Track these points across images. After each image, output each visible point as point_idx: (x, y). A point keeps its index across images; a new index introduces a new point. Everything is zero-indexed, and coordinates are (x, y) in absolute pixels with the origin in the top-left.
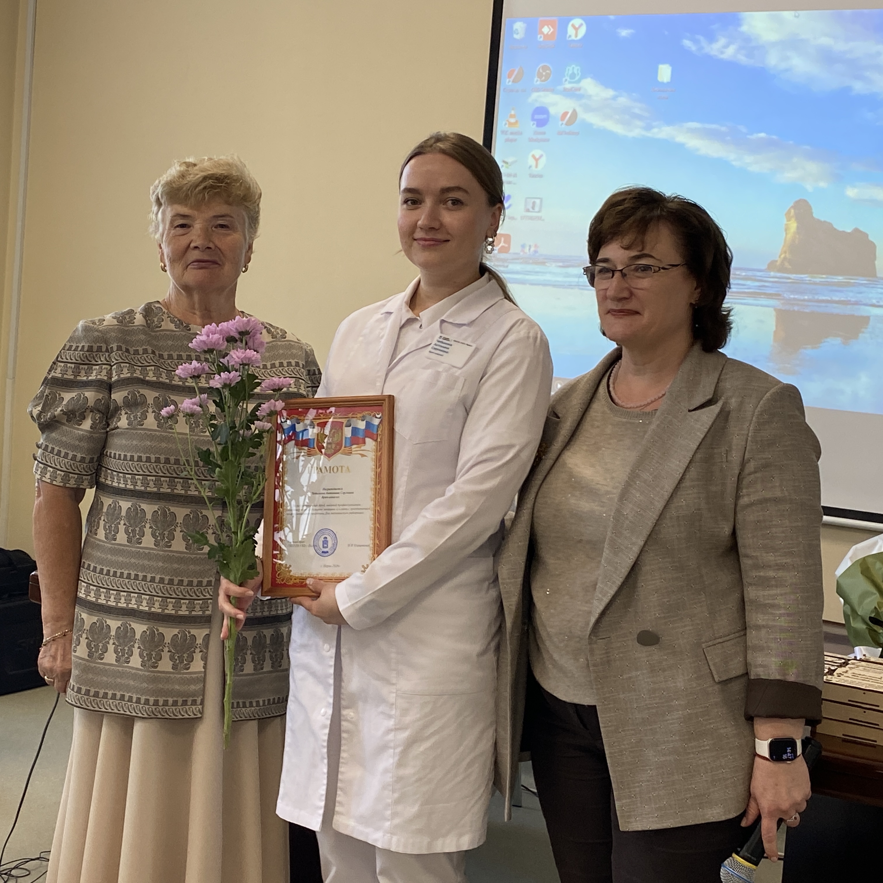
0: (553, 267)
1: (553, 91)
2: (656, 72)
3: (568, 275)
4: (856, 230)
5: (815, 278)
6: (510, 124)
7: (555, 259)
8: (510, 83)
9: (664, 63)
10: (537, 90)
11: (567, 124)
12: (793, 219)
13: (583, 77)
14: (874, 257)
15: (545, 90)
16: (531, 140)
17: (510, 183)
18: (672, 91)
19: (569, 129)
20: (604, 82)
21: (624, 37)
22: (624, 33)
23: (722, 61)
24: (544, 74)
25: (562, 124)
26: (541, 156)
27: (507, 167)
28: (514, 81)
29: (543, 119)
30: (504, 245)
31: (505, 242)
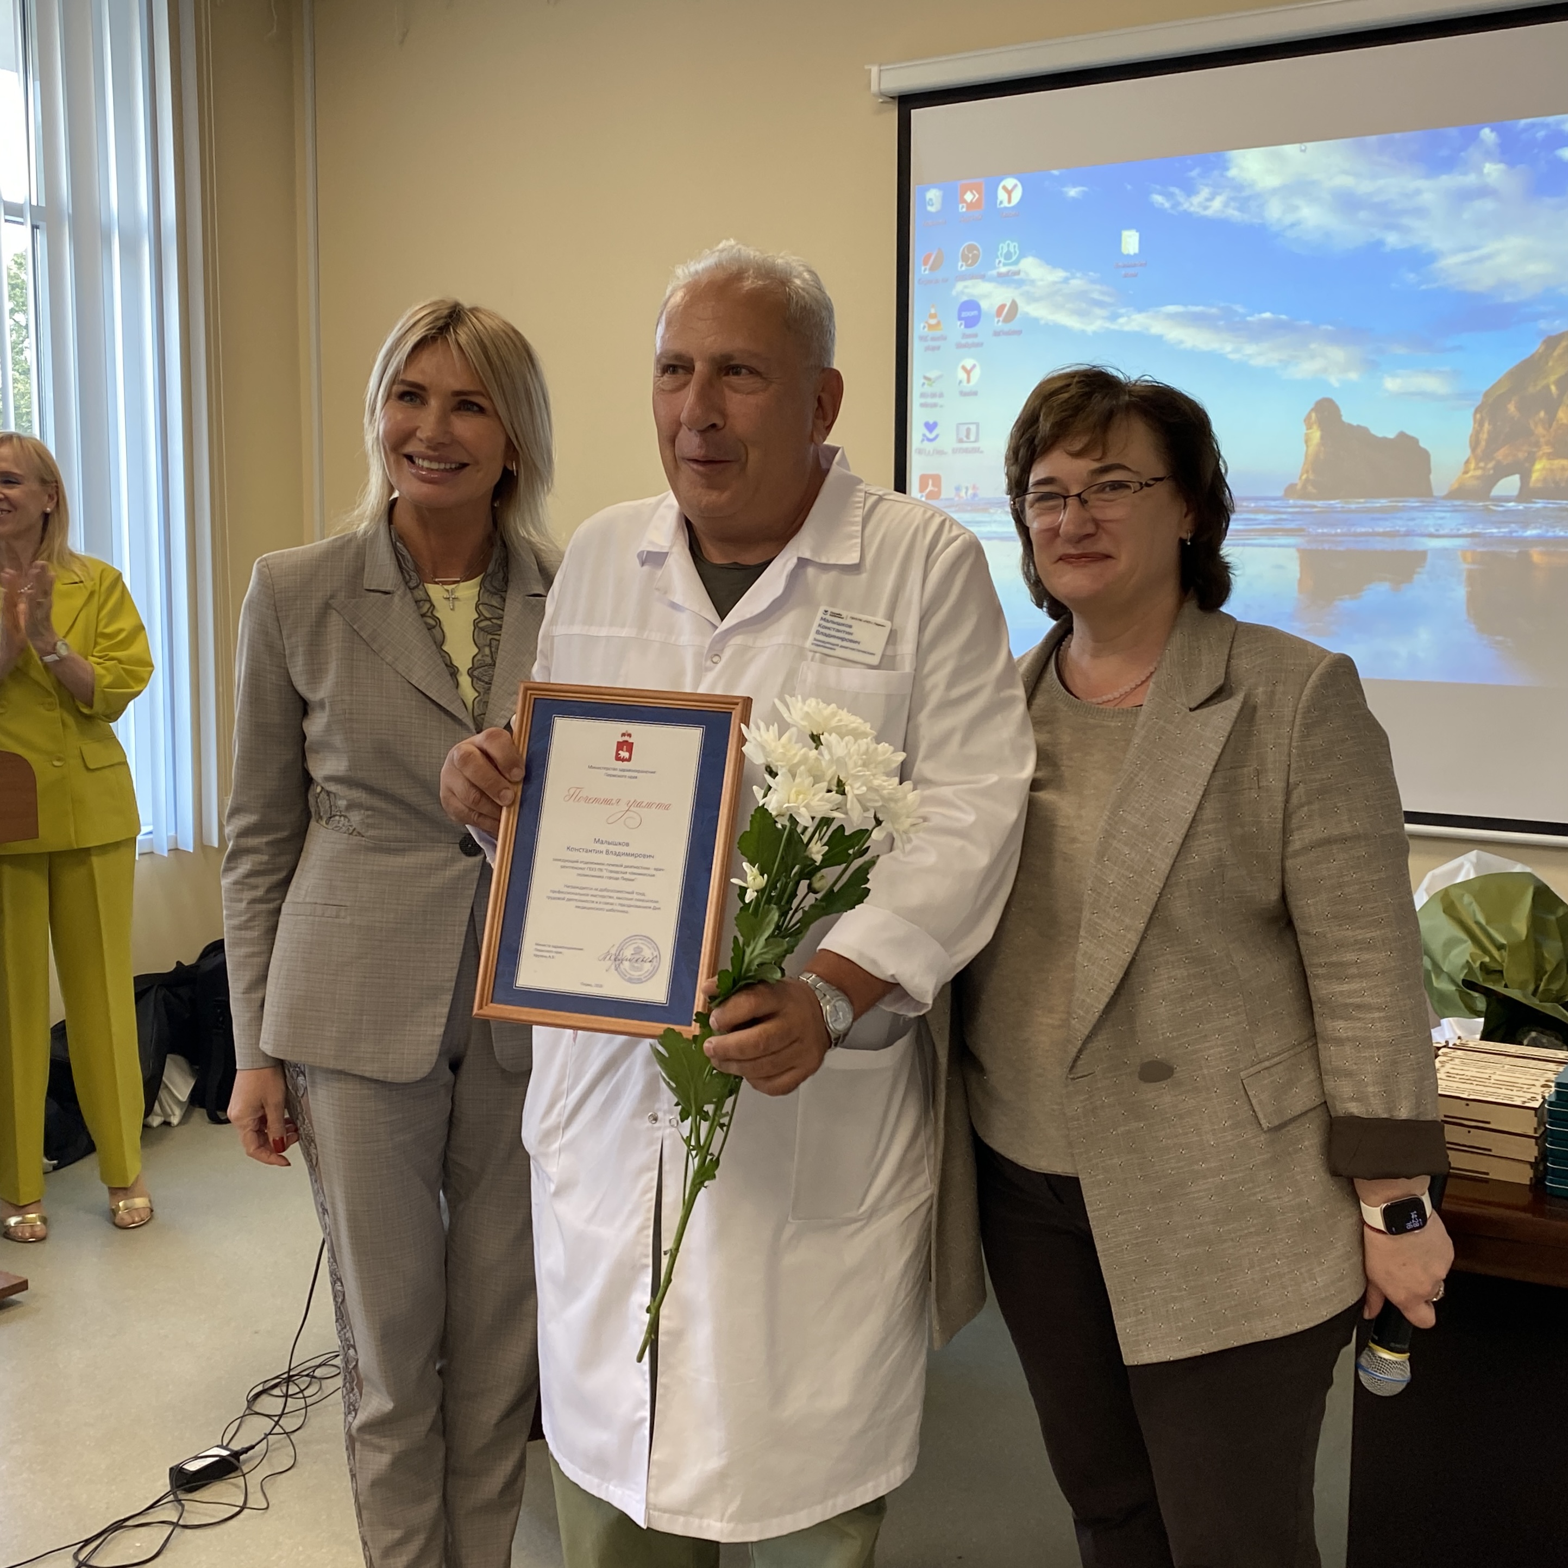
1: (983, 277)
2: (1118, 241)
4: (1402, 435)
6: (930, 326)
8: (927, 272)
9: (1129, 228)
10: (963, 277)
11: (1005, 321)
12: (1315, 427)
13: (1022, 256)
14: (1429, 472)
15: (972, 277)
16: (959, 346)
17: (935, 405)
18: (1141, 265)
19: (1007, 327)
20: (1052, 261)
21: (1073, 198)
22: (1073, 192)
23: (1206, 219)
24: (971, 257)
25: (998, 321)
26: (974, 366)
27: (930, 385)
28: (932, 269)
29: (973, 317)
30: (932, 488)
31: (933, 485)
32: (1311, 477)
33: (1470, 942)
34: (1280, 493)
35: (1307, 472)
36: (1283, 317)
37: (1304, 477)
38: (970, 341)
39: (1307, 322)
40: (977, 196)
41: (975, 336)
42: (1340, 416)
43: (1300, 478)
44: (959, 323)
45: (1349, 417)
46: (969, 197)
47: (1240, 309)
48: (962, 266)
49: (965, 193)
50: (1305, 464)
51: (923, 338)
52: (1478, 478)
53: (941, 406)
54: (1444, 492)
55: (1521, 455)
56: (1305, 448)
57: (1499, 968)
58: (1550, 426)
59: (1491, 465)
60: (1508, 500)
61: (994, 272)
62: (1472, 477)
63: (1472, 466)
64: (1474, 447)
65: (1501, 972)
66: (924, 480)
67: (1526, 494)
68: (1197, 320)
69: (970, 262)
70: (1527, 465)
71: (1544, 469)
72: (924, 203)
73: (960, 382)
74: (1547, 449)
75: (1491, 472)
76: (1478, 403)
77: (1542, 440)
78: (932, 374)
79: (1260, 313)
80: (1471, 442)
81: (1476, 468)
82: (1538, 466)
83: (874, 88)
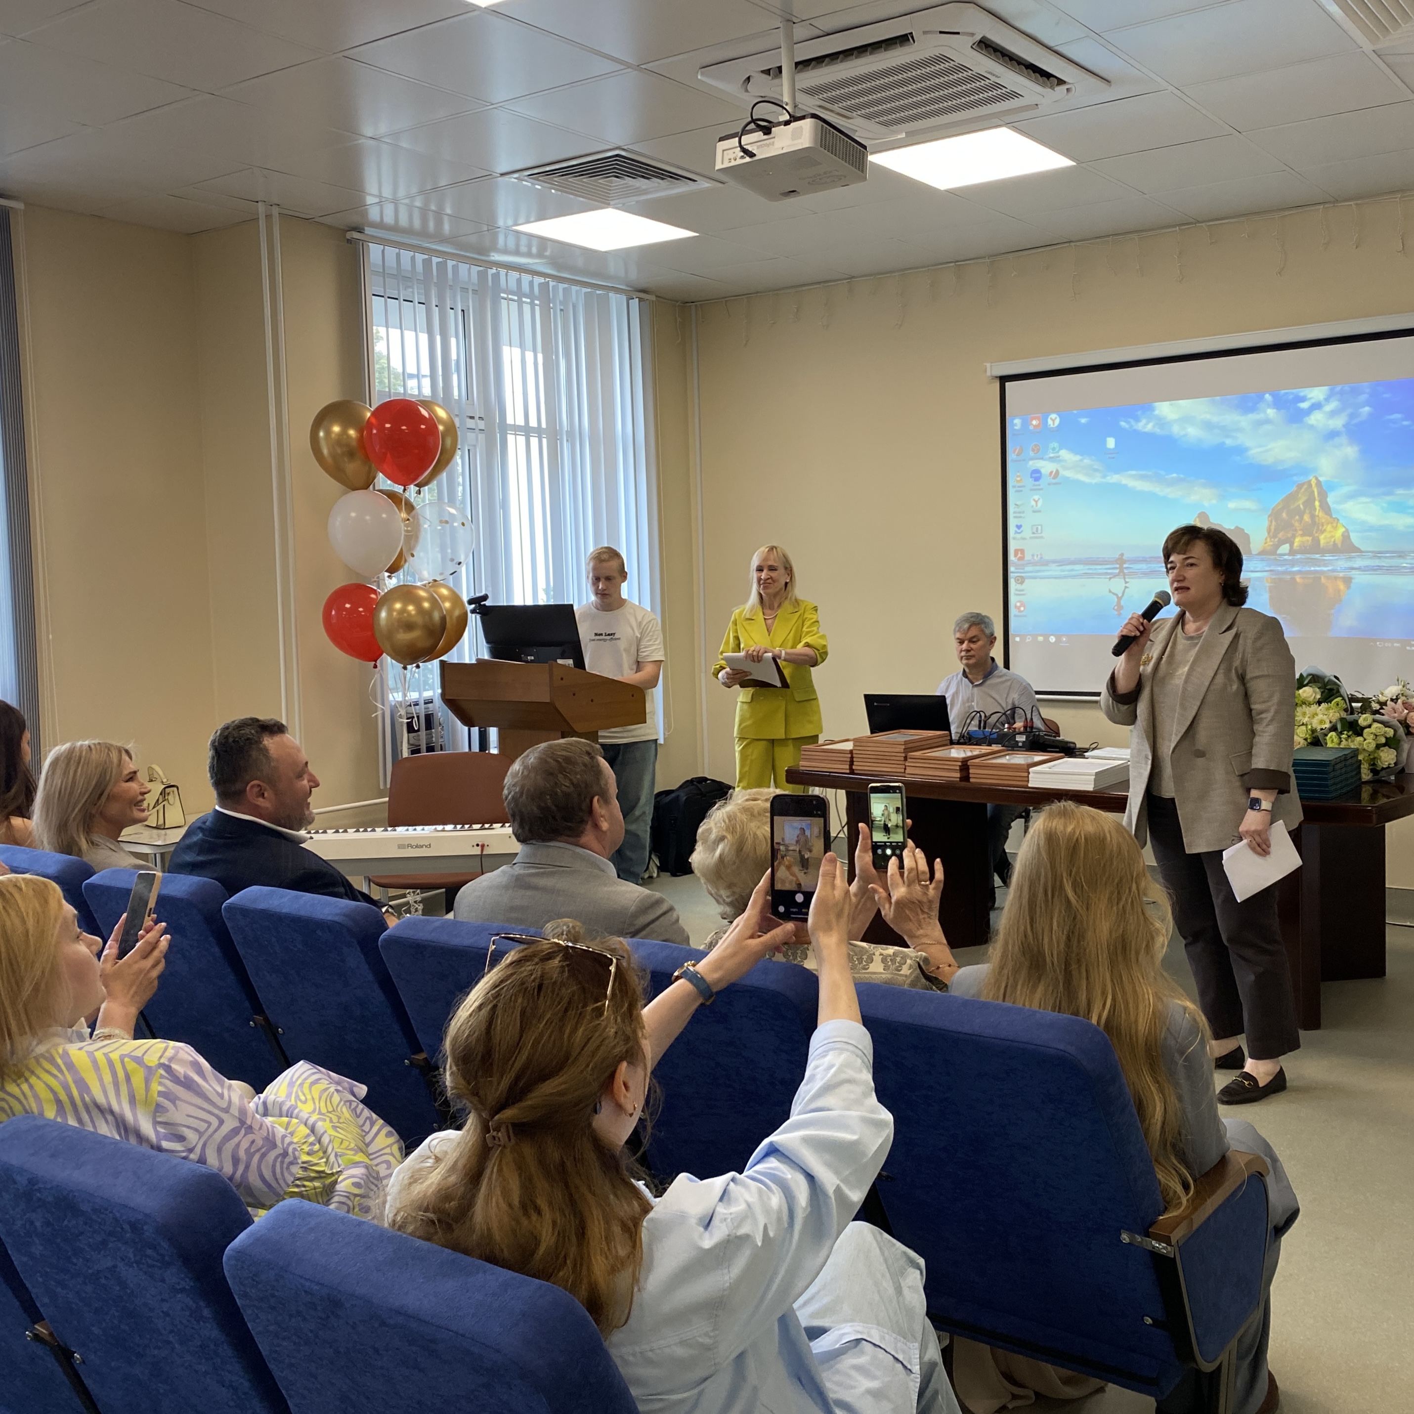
0: (1053, 566)
1: (1042, 459)
2: (1105, 442)
3: (1063, 571)
4: (1237, 528)
6: (1018, 481)
7: (1054, 562)
8: (1014, 456)
9: (1110, 436)
10: (1032, 459)
13: (1061, 449)
14: (1249, 543)
15: (1037, 459)
16: (1031, 490)
17: (1021, 517)
18: (1116, 453)
19: (1054, 481)
20: (1074, 451)
21: (1084, 423)
22: (1083, 421)
23: (1145, 433)
27: (1018, 508)
28: (1017, 455)
30: (1021, 555)
36: (1182, 476)
38: (1037, 487)
39: (1193, 478)
40: (1038, 422)
41: (1039, 485)
47: (1162, 472)
49: (1032, 421)
51: (1014, 487)
53: (1024, 517)
54: (1257, 552)
55: (1289, 535)
58: (1301, 523)
59: (1276, 540)
60: (1285, 555)
61: (1047, 457)
62: (1270, 545)
63: (1269, 540)
64: (1269, 533)
66: (1016, 551)
67: (1292, 552)
68: (1143, 478)
70: (1292, 539)
71: (1299, 541)
74: (1300, 532)
75: (1277, 543)
76: (1269, 513)
77: (1297, 529)
79: (1171, 474)
80: (1268, 529)
81: (1271, 542)
82: (1297, 540)
83: (988, 374)
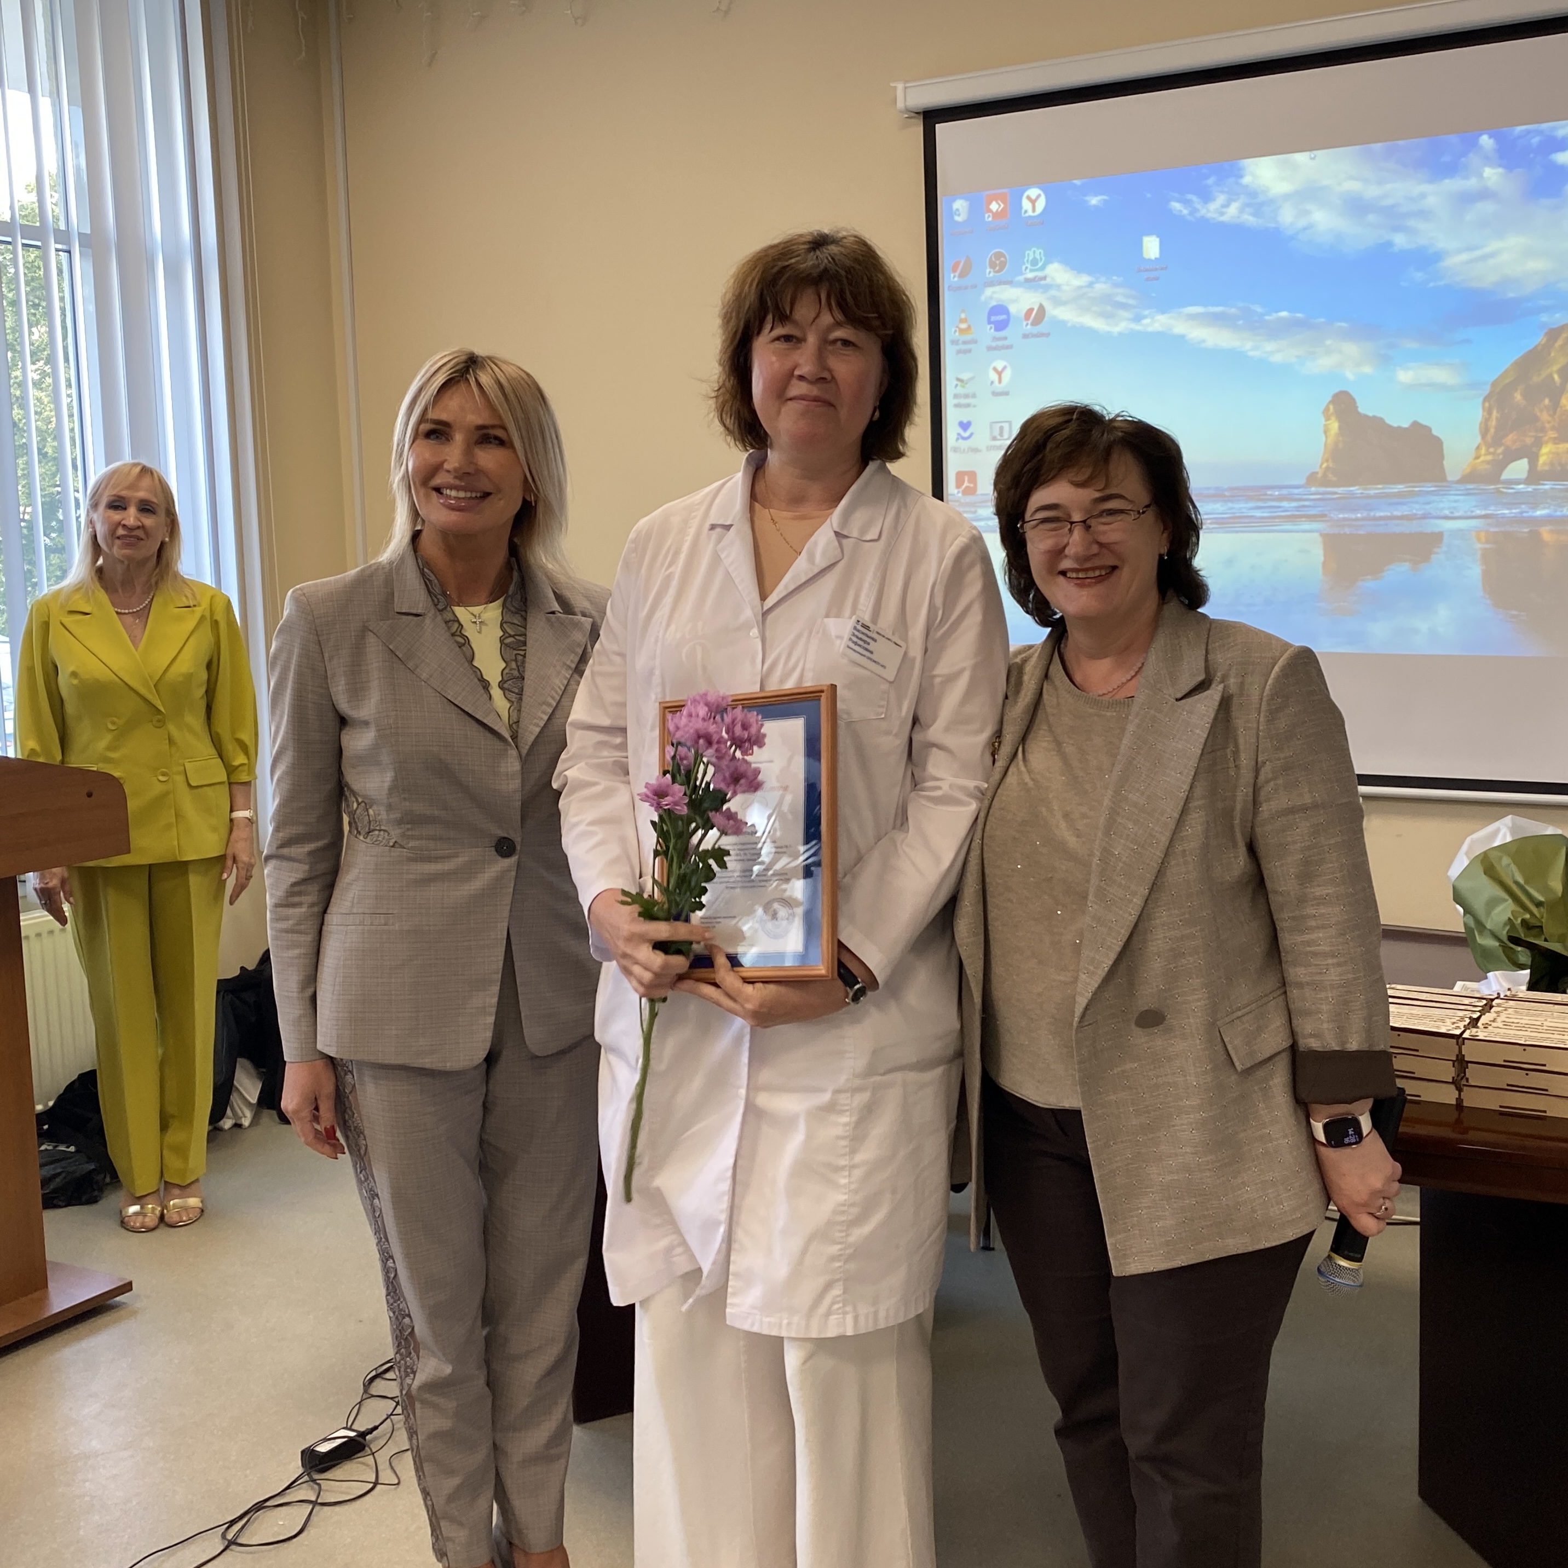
1: (1010, 283)
2: (1140, 245)
5: (1369, 489)
6: (962, 331)
8: (956, 279)
9: (1149, 234)
10: (991, 283)
11: (1033, 324)
12: (1333, 418)
13: (1048, 261)
14: (1441, 456)
15: (1001, 283)
16: (990, 348)
17: (968, 405)
18: (1162, 269)
19: (1036, 329)
20: (1078, 267)
21: (1095, 206)
22: (1094, 201)
23: (1223, 225)
24: (998, 263)
25: (1027, 325)
26: (1005, 368)
27: (963, 387)
28: (961, 276)
29: (1002, 321)
30: (968, 485)
31: (969, 482)
32: (1331, 465)
33: (1510, 901)
34: (1302, 481)
35: (1327, 461)
36: (1299, 315)
37: (1325, 465)
38: (1000, 343)
39: (1322, 320)
40: (1002, 206)
41: (1005, 338)
42: (1356, 407)
43: (1321, 466)
44: (989, 327)
45: (1366, 407)
46: (994, 206)
47: (1259, 309)
48: (990, 272)
49: (990, 203)
50: (1325, 453)
51: (954, 342)
52: (1488, 462)
53: (975, 406)
54: (1457, 477)
55: (1529, 441)
56: (1324, 439)
57: (1540, 924)
58: (1555, 413)
59: (1500, 450)
60: (1518, 482)
61: (1021, 278)
62: (1483, 462)
63: (1483, 451)
64: (1484, 433)
65: (1541, 927)
66: (960, 476)
67: (1534, 476)
69: (997, 268)
70: (1534, 449)
71: (1550, 452)
72: (951, 213)
73: (992, 383)
74: (1553, 434)
75: (1501, 457)
76: (1487, 392)
77: (1547, 426)
78: (965, 376)
79: (1277, 312)
80: (1480, 428)
81: (1488, 453)
82: (1545, 450)
83: (900, 105)
